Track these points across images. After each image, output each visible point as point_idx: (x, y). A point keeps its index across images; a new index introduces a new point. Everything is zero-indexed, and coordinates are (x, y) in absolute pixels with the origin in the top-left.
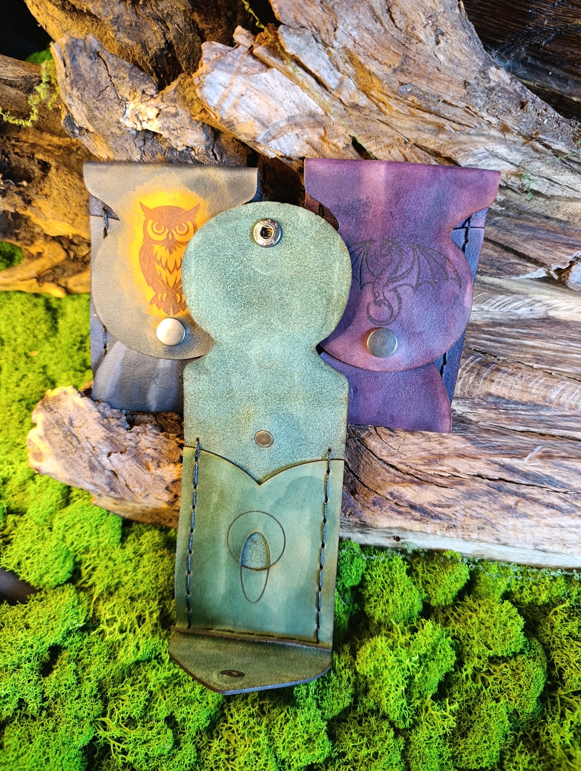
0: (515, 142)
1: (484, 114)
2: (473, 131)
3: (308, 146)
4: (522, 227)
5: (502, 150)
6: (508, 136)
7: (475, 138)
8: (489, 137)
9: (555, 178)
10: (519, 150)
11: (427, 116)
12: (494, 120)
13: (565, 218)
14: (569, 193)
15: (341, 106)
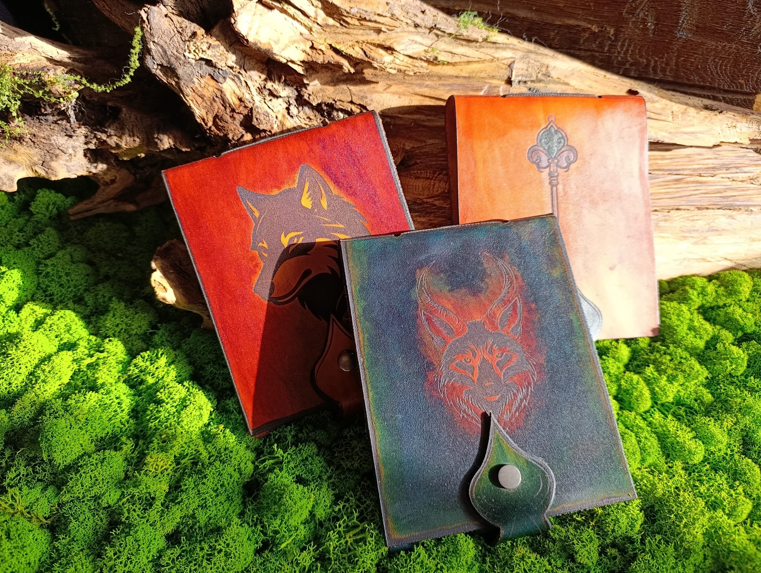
0: (424, 33)
1: (402, 18)
2: (398, 30)
3: (304, 54)
4: (443, 85)
5: (418, 38)
6: (419, 29)
7: (401, 34)
8: (409, 32)
9: (454, 51)
10: (428, 38)
11: (370, 24)
12: (409, 22)
13: (467, 75)
14: (465, 59)
15: (319, 27)
